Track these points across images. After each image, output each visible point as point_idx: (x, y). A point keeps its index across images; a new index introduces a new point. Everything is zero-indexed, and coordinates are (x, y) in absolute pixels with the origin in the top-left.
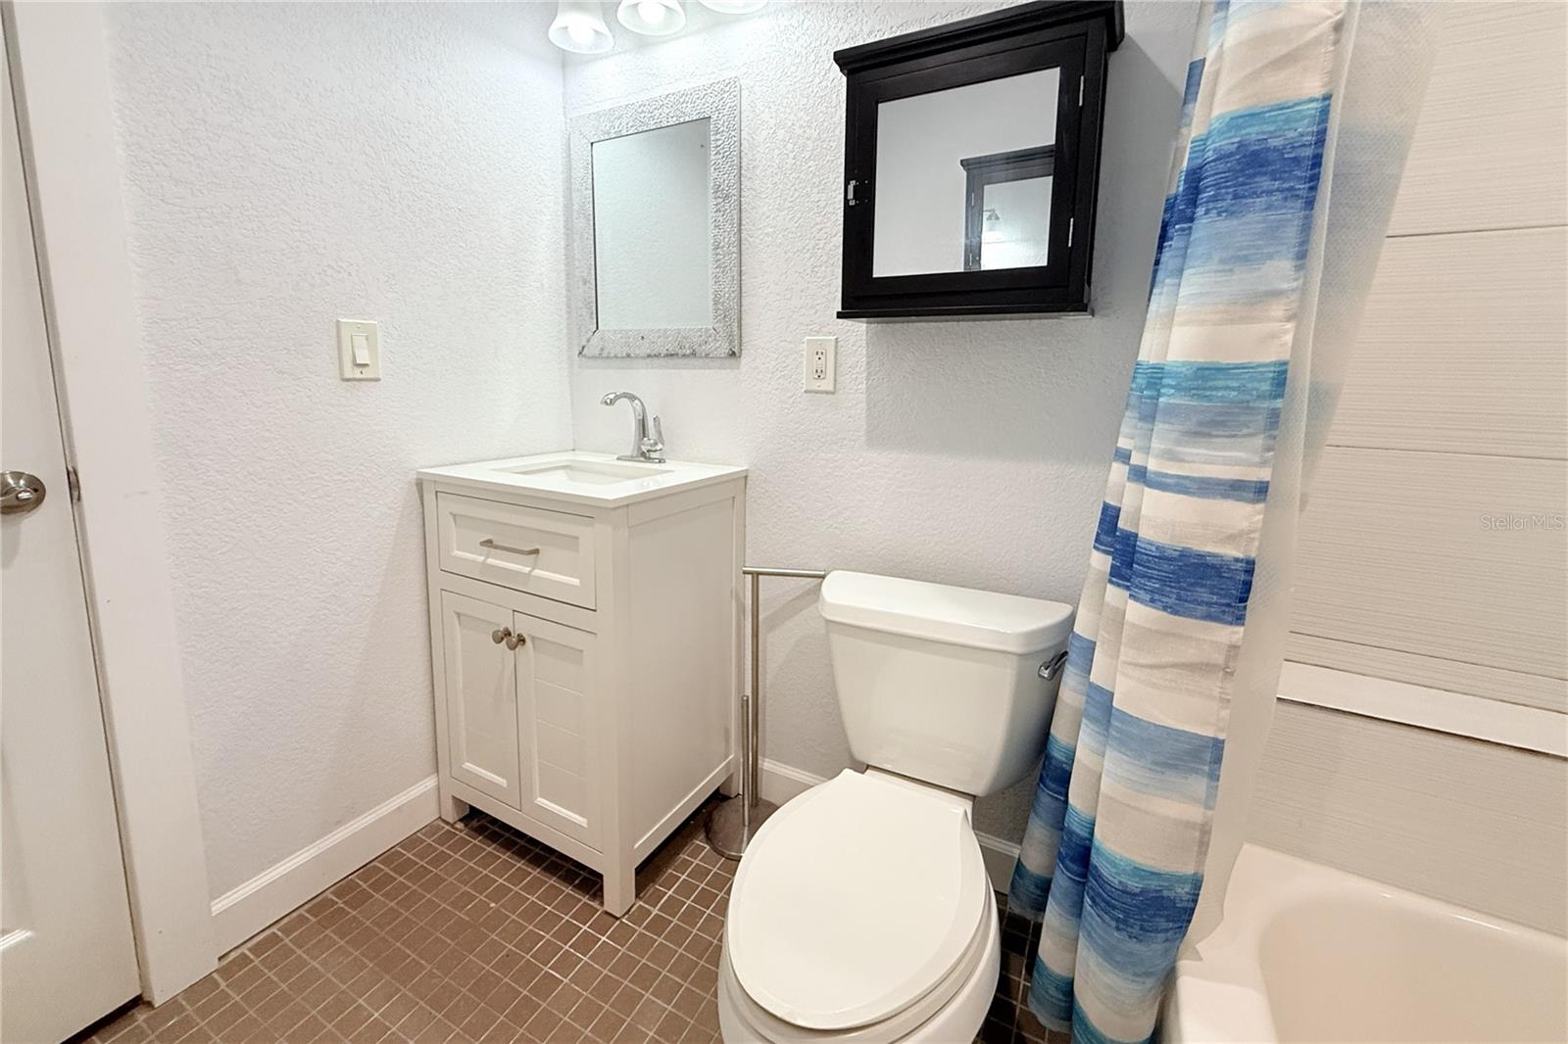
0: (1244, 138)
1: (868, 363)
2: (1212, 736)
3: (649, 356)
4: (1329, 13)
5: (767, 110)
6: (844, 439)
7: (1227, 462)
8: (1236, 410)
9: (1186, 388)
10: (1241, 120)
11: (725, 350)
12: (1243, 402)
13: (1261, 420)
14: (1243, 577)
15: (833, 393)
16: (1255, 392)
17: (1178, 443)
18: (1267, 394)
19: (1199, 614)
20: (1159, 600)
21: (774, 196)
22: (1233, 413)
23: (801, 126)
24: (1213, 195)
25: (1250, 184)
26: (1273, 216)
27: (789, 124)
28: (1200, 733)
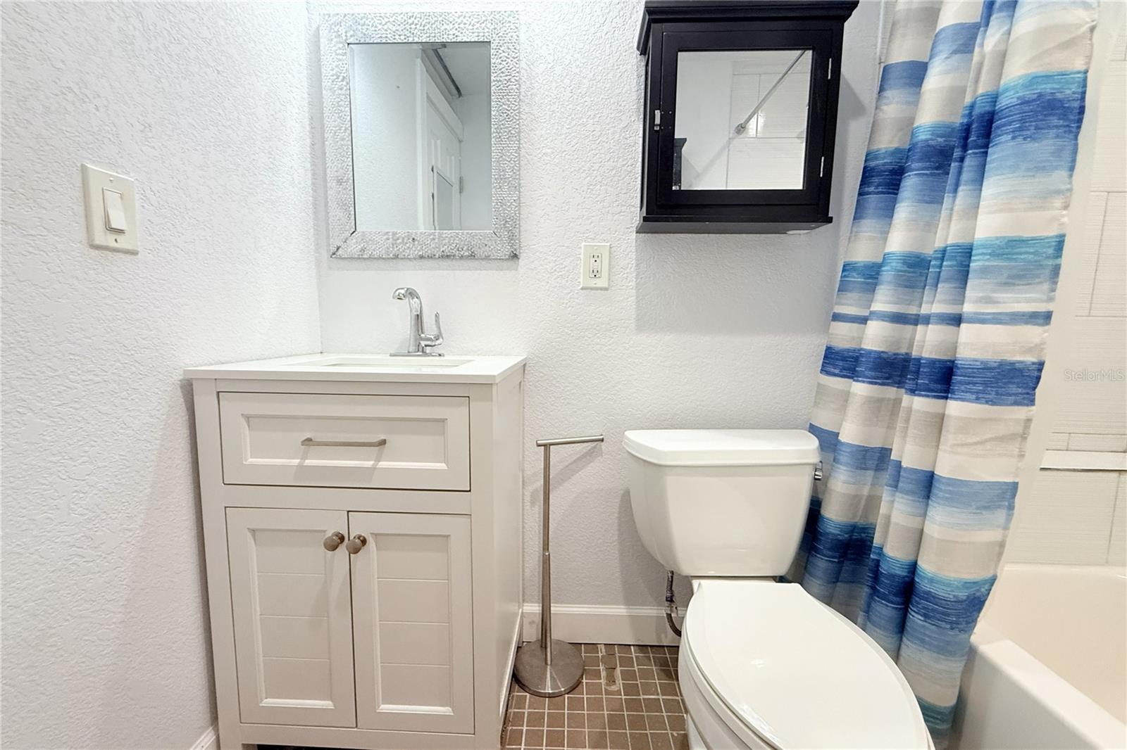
0: (1043, 91)
1: (637, 265)
2: (1011, 481)
3: (421, 257)
4: (1088, 20)
5: (545, 46)
6: (617, 326)
7: (1028, 301)
8: (1032, 267)
9: (999, 254)
10: (1040, 79)
11: (506, 251)
12: (1036, 261)
13: (1047, 272)
14: (1036, 374)
15: (606, 289)
16: (1044, 255)
17: (994, 291)
18: (1052, 256)
19: (1009, 402)
20: (983, 398)
21: (552, 121)
22: (1030, 269)
23: (577, 66)
24: (1019, 127)
25: (1047, 120)
26: (1059, 142)
27: (567, 62)
28: (1006, 481)
